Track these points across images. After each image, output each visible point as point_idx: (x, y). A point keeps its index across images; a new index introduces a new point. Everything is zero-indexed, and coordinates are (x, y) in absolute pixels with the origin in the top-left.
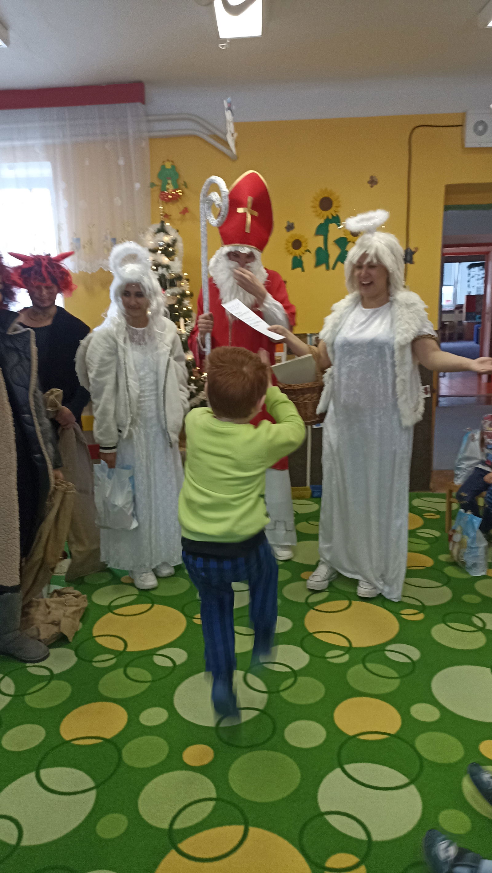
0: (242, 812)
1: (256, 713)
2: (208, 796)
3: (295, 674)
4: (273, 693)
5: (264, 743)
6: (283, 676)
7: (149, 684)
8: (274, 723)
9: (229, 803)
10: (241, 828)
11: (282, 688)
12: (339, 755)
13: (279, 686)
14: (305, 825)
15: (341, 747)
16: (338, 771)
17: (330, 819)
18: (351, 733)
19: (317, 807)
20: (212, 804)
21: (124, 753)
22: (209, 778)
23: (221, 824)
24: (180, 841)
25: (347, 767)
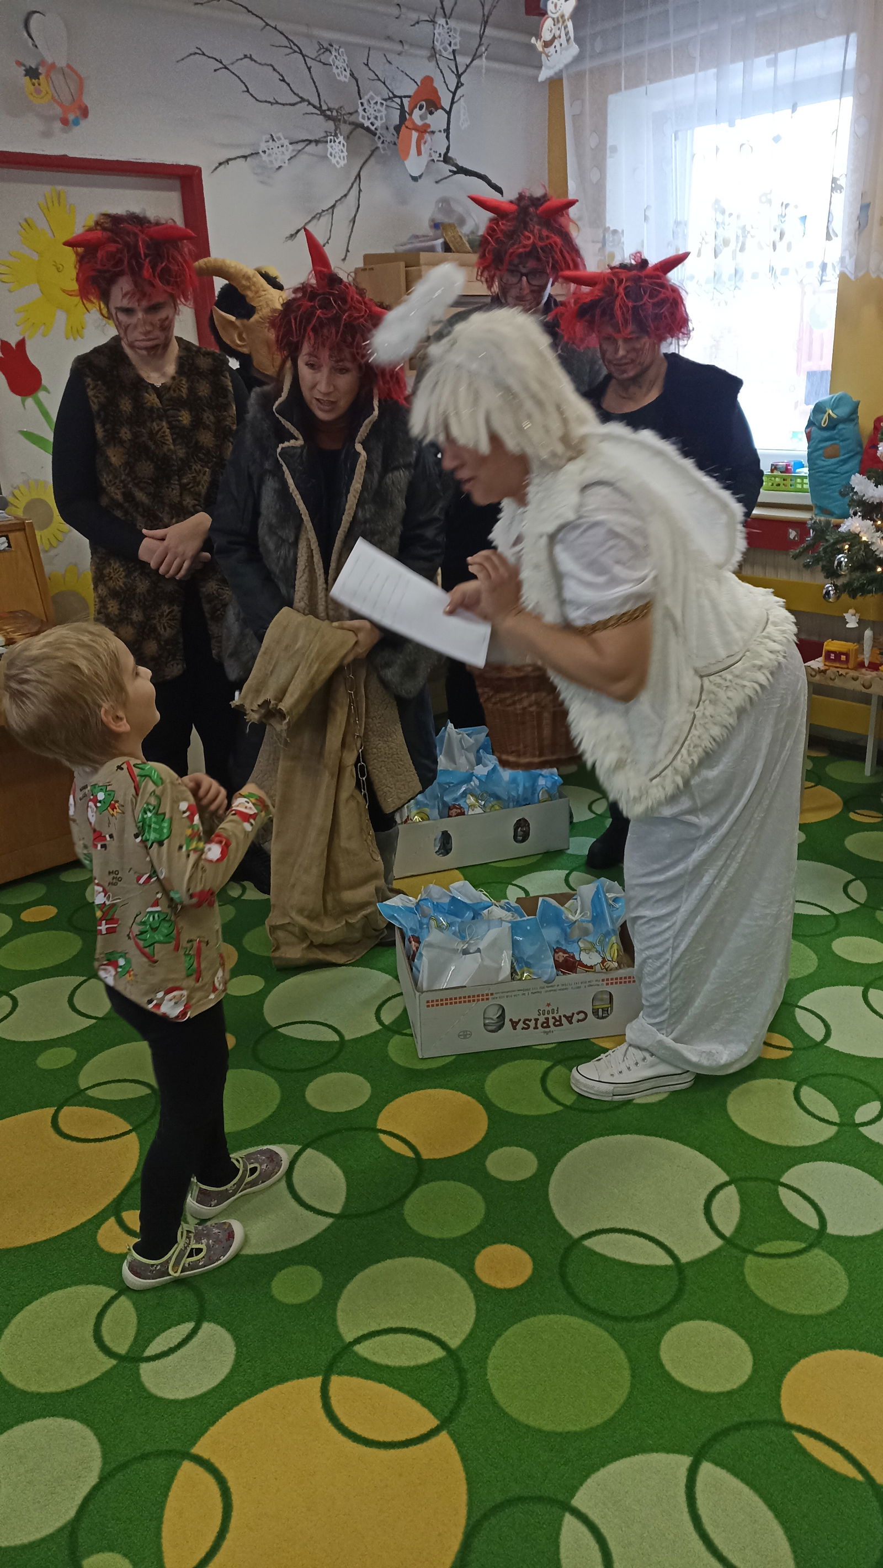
0: (461, 1399)
1: (668, 1261)
2: (444, 1338)
3: (819, 1238)
4: (736, 1246)
5: (616, 1319)
6: (794, 1227)
7: (559, 1108)
8: (675, 1299)
9: (461, 1371)
10: (433, 1422)
11: (761, 1249)
12: (715, 1438)
13: (762, 1241)
14: (521, 1499)
15: (737, 1427)
16: (685, 1461)
17: (570, 1527)
18: (790, 1416)
19: (573, 1491)
20: (439, 1353)
21: (417, 1194)
22: (478, 1310)
23: (413, 1395)
24: (340, 1374)
25: (707, 1468)
